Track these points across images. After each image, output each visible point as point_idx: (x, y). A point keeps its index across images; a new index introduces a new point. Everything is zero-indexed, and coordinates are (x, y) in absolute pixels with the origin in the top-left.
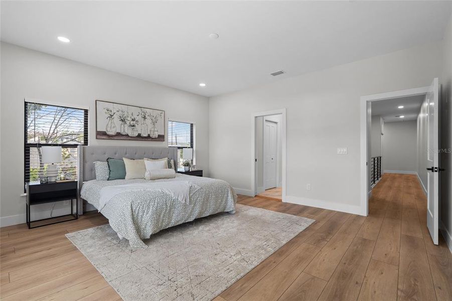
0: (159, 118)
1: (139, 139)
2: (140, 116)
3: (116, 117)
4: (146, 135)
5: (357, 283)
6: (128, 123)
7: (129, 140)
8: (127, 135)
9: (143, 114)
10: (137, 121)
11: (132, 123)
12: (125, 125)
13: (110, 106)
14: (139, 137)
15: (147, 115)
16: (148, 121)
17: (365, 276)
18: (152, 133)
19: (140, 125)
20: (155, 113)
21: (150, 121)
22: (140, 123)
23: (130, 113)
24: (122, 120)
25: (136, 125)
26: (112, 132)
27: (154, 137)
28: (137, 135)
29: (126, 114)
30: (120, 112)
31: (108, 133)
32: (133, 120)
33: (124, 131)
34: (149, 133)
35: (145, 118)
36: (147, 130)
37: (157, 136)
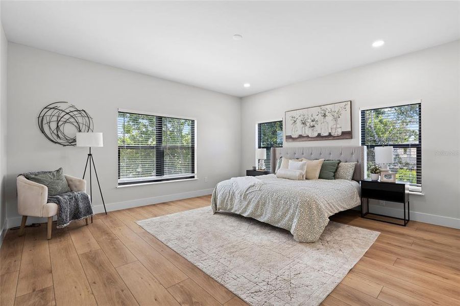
0: (343, 112)
1: (318, 139)
2: (320, 115)
3: (299, 122)
4: (327, 134)
5: (95, 283)
6: (308, 124)
7: (309, 141)
8: (308, 137)
9: (322, 112)
10: (317, 121)
11: (312, 123)
12: (306, 127)
13: (294, 114)
14: (319, 137)
15: (327, 111)
16: (329, 118)
17: (93, 294)
18: (333, 131)
19: (319, 124)
20: (337, 108)
21: (331, 118)
22: (319, 123)
23: (310, 115)
24: (303, 123)
25: (316, 125)
26: (295, 135)
27: (336, 135)
28: (317, 135)
29: (306, 117)
30: (302, 116)
31: (293, 136)
32: (313, 121)
33: (305, 133)
34: (330, 131)
35: (325, 116)
36: (328, 128)
37: (340, 134)
